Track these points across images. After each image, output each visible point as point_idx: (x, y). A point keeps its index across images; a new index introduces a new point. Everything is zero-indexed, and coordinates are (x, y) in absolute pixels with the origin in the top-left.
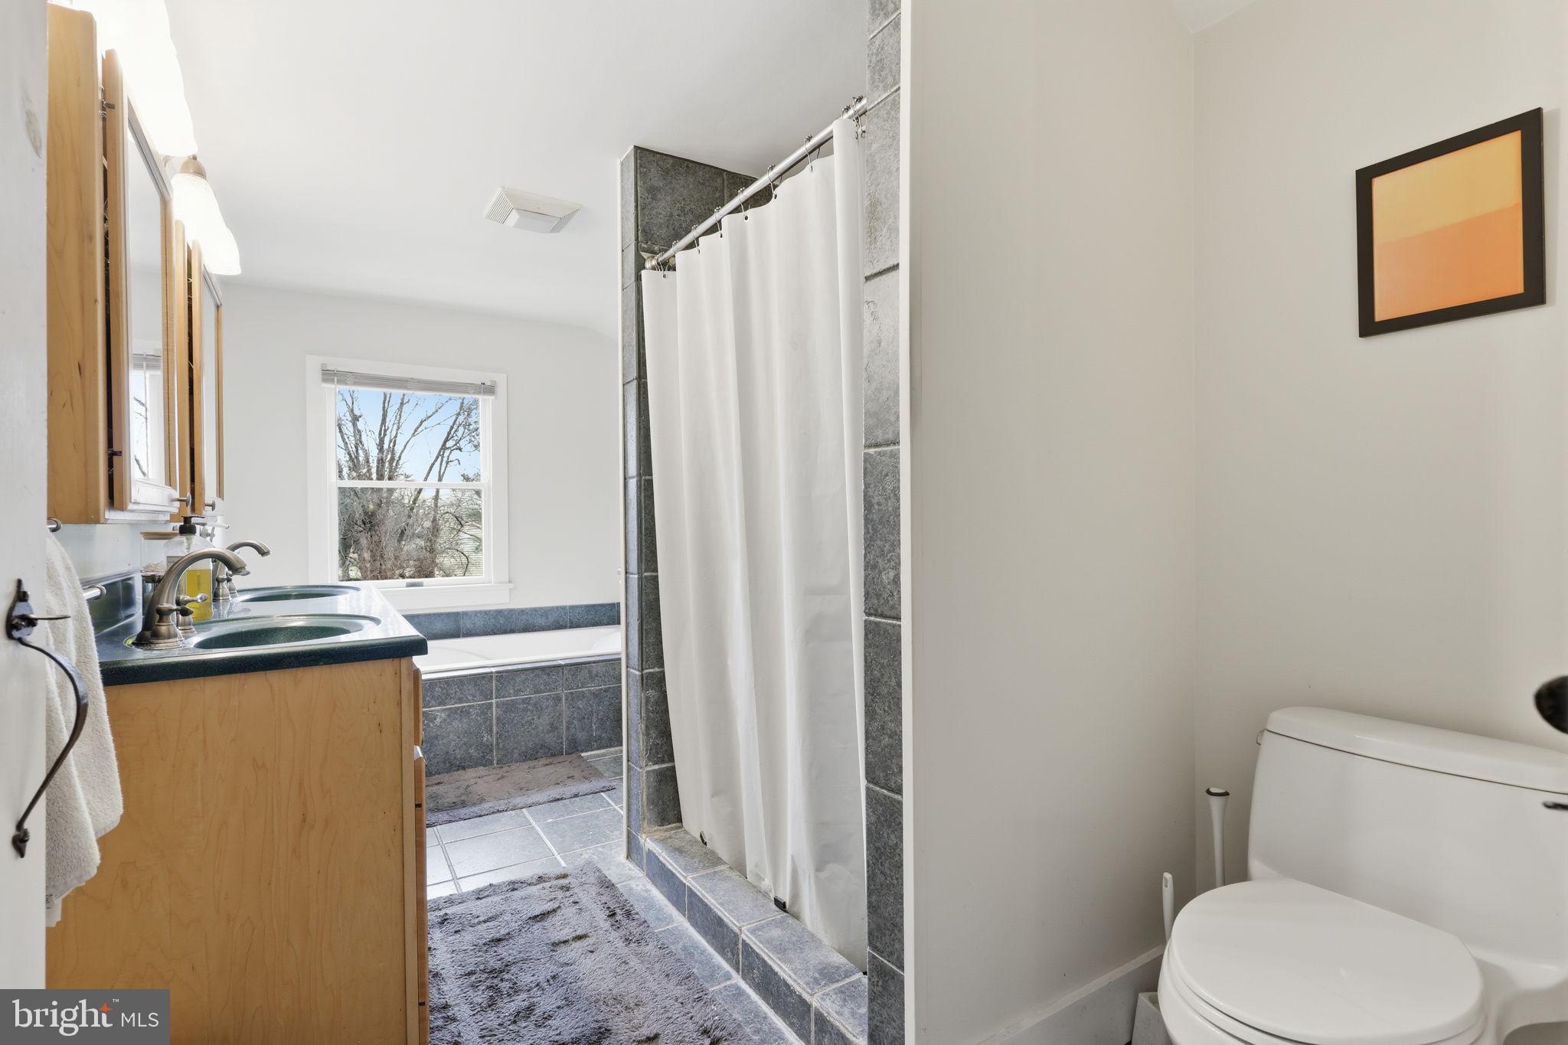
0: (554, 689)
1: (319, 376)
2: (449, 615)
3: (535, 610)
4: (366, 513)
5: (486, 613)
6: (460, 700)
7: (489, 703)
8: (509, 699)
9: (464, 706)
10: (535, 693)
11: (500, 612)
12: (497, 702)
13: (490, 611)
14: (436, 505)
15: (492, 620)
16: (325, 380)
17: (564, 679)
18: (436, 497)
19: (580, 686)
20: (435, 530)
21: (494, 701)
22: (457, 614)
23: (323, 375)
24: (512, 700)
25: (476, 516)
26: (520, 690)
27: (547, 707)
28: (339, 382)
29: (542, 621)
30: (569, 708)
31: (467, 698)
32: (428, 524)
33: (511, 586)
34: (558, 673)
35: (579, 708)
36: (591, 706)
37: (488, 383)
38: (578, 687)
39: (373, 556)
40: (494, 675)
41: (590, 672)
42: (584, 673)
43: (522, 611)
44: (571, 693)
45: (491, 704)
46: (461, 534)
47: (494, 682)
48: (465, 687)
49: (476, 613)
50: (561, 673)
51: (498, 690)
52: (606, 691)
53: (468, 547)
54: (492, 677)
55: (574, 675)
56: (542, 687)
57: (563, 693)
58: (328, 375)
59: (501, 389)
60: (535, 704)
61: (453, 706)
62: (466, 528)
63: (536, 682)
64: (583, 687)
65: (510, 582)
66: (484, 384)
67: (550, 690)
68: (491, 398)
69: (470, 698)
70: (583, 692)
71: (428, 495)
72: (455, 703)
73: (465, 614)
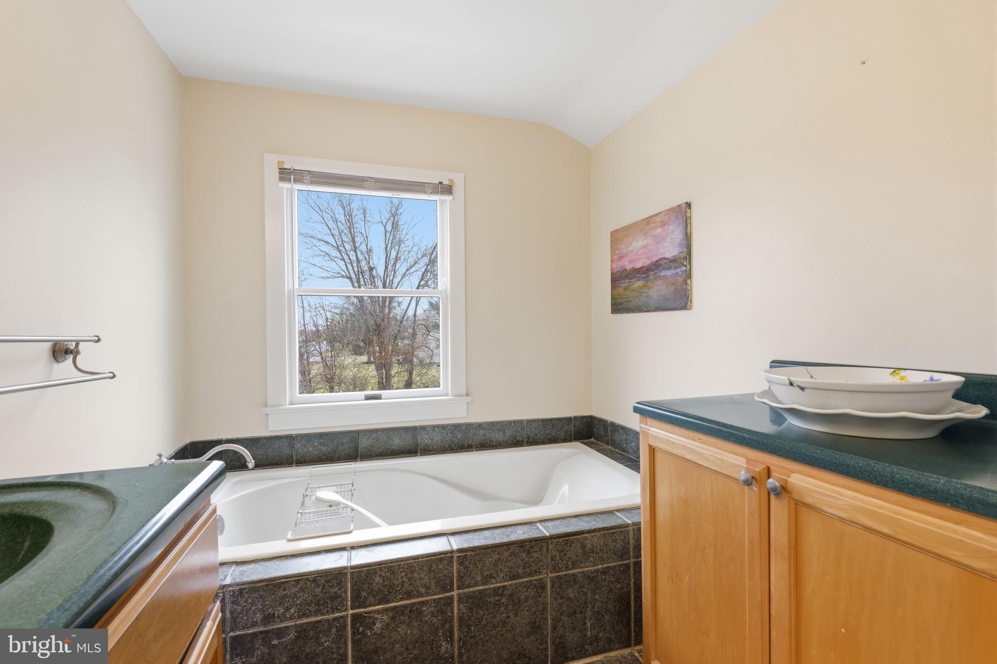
0: (536, 572)
1: (277, 175)
2: (406, 429)
3: (492, 424)
4: (376, 325)
5: (443, 427)
6: (409, 595)
7: (448, 597)
8: (475, 589)
9: (415, 604)
10: (511, 579)
11: (457, 426)
12: (459, 595)
13: (447, 426)
14: (415, 320)
15: (449, 435)
16: (282, 179)
17: (550, 556)
18: (415, 315)
19: (570, 566)
20: (414, 335)
21: (455, 593)
22: (414, 429)
23: (280, 174)
24: (480, 592)
25: (437, 326)
26: (491, 576)
27: (527, 599)
28: (295, 181)
29: (498, 437)
30: (555, 599)
31: (418, 591)
32: (411, 331)
33: (468, 399)
34: (541, 549)
35: (568, 599)
36: (585, 594)
37: (446, 182)
38: (567, 568)
39: (380, 350)
40: (455, 555)
41: (583, 546)
42: (576, 549)
43: (480, 426)
44: (559, 577)
45: (451, 598)
46: (429, 337)
47: (455, 565)
48: (416, 575)
49: (434, 427)
50: (544, 549)
51: (460, 578)
52: (604, 572)
53: (432, 345)
54: (452, 557)
55: (562, 551)
56: (521, 571)
57: (548, 576)
58: (285, 174)
59: (458, 189)
60: (511, 596)
61: (400, 603)
62: (431, 334)
63: (511, 563)
64: (574, 568)
65: (467, 395)
66: (441, 183)
67: (530, 575)
68: (448, 198)
69: (423, 590)
70: (573, 575)
71: (410, 313)
72: (402, 599)
73: (423, 428)
